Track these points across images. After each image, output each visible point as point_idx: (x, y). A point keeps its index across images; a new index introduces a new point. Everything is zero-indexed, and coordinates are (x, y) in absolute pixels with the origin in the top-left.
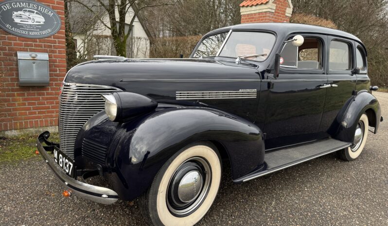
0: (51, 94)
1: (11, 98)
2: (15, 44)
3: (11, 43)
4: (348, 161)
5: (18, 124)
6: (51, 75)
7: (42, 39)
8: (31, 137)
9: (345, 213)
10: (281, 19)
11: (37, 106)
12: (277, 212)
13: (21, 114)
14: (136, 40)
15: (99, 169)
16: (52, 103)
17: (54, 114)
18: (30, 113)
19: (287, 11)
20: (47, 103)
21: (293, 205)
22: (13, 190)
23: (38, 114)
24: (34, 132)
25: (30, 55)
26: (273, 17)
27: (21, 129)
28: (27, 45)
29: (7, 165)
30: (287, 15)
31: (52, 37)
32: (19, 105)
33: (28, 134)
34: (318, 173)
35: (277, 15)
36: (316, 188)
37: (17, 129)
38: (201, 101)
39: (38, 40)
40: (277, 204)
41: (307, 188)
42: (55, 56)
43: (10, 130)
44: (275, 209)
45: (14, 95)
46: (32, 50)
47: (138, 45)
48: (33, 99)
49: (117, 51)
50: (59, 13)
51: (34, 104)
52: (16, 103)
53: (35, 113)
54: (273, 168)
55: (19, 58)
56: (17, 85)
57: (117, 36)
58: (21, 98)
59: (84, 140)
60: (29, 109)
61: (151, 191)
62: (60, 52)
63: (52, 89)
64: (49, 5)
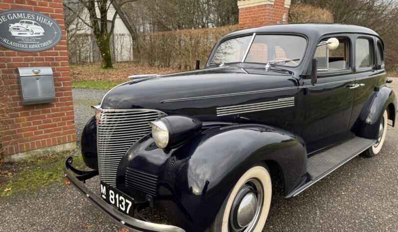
0: (57, 110)
1: (14, 119)
2: (15, 60)
3: (10, 59)
4: (371, 157)
5: (24, 146)
6: (56, 90)
7: (42, 52)
8: (40, 159)
9: (389, 216)
10: (281, 11)
11: (43, 124)
12: (325, 222)
13: (26, 135)
14: (119, 37)
15: (149, 200)
16: (59, 120)
17: (61, 132)
18: (36, 133)
19: (286, 3)
20: (53, 120)
21: (337, 213)
22: (44, 226)
23: (45, 133)
24: (42, 153)
25: (33, 71)
26: (272, 10)
27: (28, 151)
28: (26, 60)
29: (26, 196)
30: (286, 6)
31: (54, 48)
32: (24, 125)
33: (35, 156)
34: (348, 173)
35: (277, 8)
36: (352, 191)
37: (23, 152)
38: (241, 115)
39: (38, 53)
40: (322, 213)
41: (343, 192)
42: (58, 70)
43: (16, 153)
44: (323, 220)
45: (17, 116)
46: (33, 65)
47: (122, 42)
48: (38, 118)
49: (101, 50)
50: (58, 22)
51: (40, 122)
52: (21, 123)
53: (41, 132)
54: (317, 178)
55: (21, 75)
56: (21, 104)
57: (100, 34)
58: (25, 117)
59: (128, 169)
60: (35, 129)
61: (216, 223)
62: (63, 64)
63: (58, 105)
64: (48, 14)
